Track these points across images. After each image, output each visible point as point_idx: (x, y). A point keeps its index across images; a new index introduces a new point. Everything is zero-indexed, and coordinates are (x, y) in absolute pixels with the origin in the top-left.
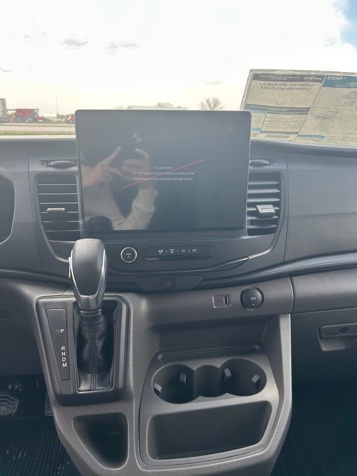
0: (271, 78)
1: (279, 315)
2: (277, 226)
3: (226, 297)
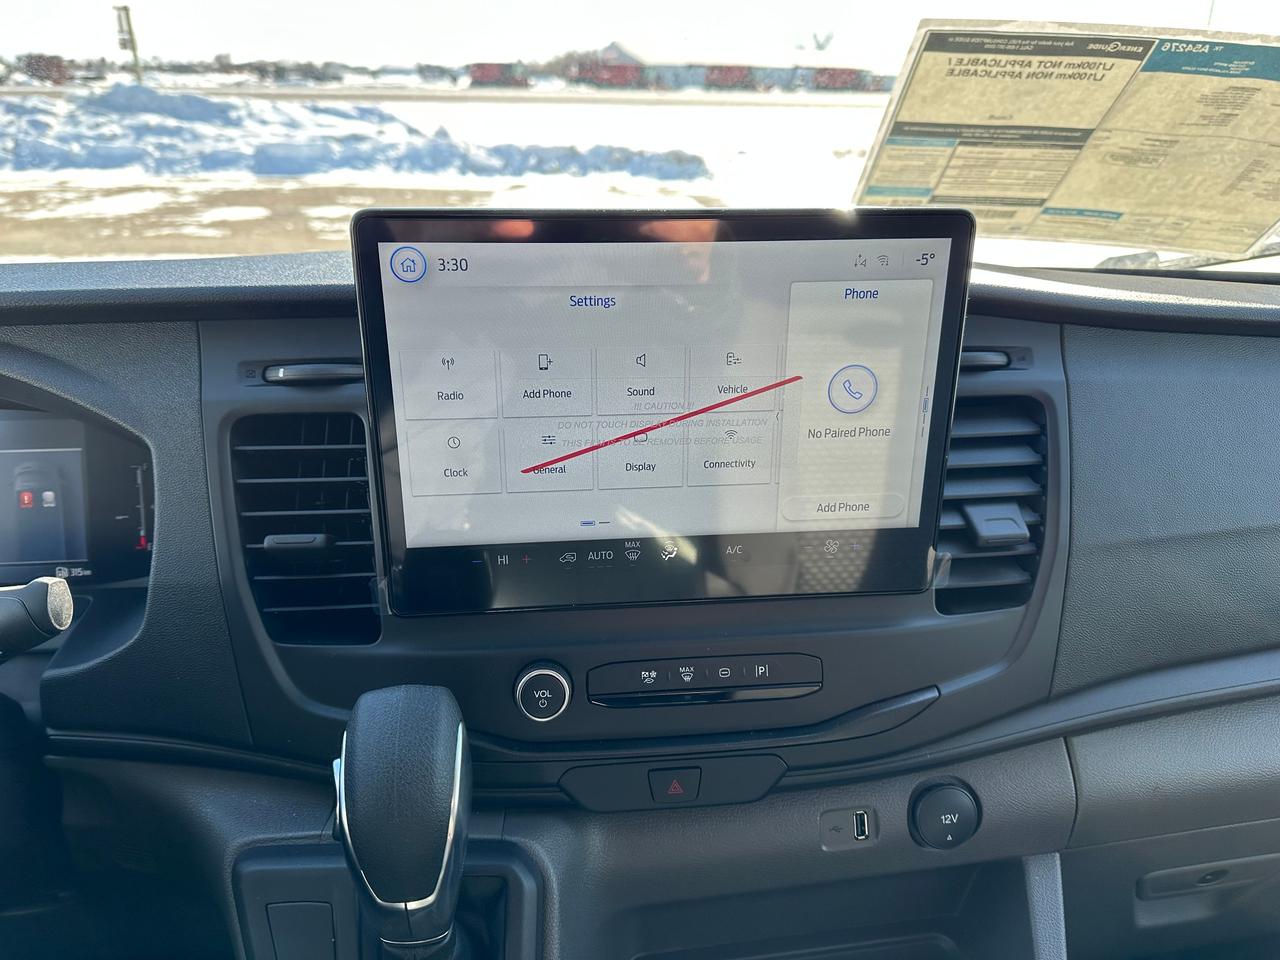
0: (984, 44)
1: (1024, 859)
2: (1033, 577)
3: (862, 815)
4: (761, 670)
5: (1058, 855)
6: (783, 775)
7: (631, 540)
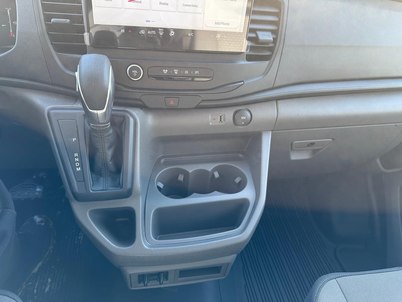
1: (262, 132)
2: (273, 53)
3: (221, 116)
4: (197, 72)
5: (271, 132)
6: (201, 102)
7: (161, 28)
